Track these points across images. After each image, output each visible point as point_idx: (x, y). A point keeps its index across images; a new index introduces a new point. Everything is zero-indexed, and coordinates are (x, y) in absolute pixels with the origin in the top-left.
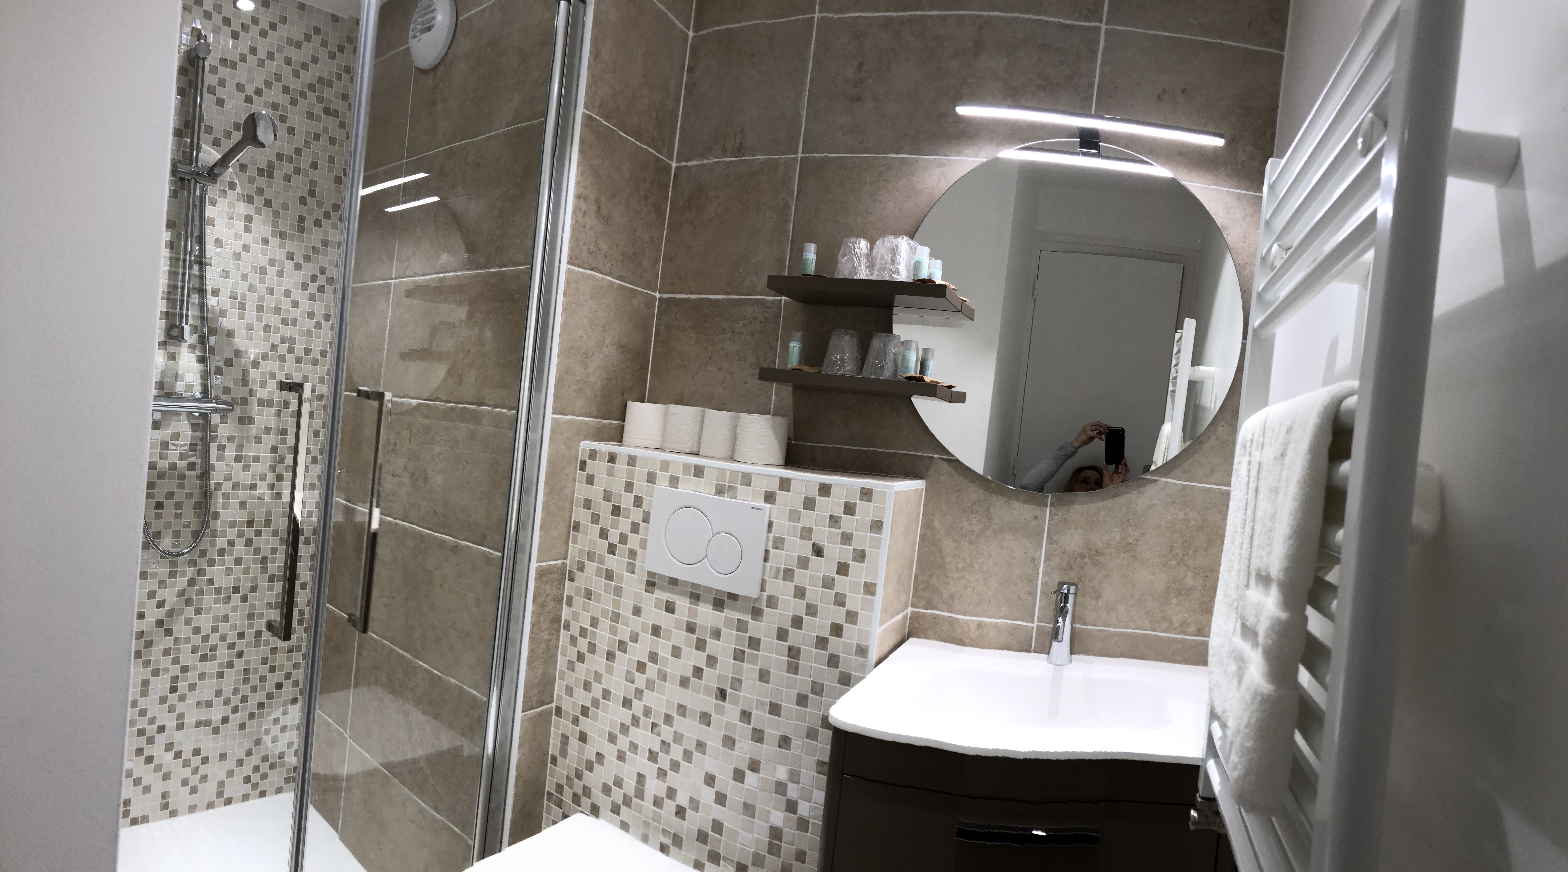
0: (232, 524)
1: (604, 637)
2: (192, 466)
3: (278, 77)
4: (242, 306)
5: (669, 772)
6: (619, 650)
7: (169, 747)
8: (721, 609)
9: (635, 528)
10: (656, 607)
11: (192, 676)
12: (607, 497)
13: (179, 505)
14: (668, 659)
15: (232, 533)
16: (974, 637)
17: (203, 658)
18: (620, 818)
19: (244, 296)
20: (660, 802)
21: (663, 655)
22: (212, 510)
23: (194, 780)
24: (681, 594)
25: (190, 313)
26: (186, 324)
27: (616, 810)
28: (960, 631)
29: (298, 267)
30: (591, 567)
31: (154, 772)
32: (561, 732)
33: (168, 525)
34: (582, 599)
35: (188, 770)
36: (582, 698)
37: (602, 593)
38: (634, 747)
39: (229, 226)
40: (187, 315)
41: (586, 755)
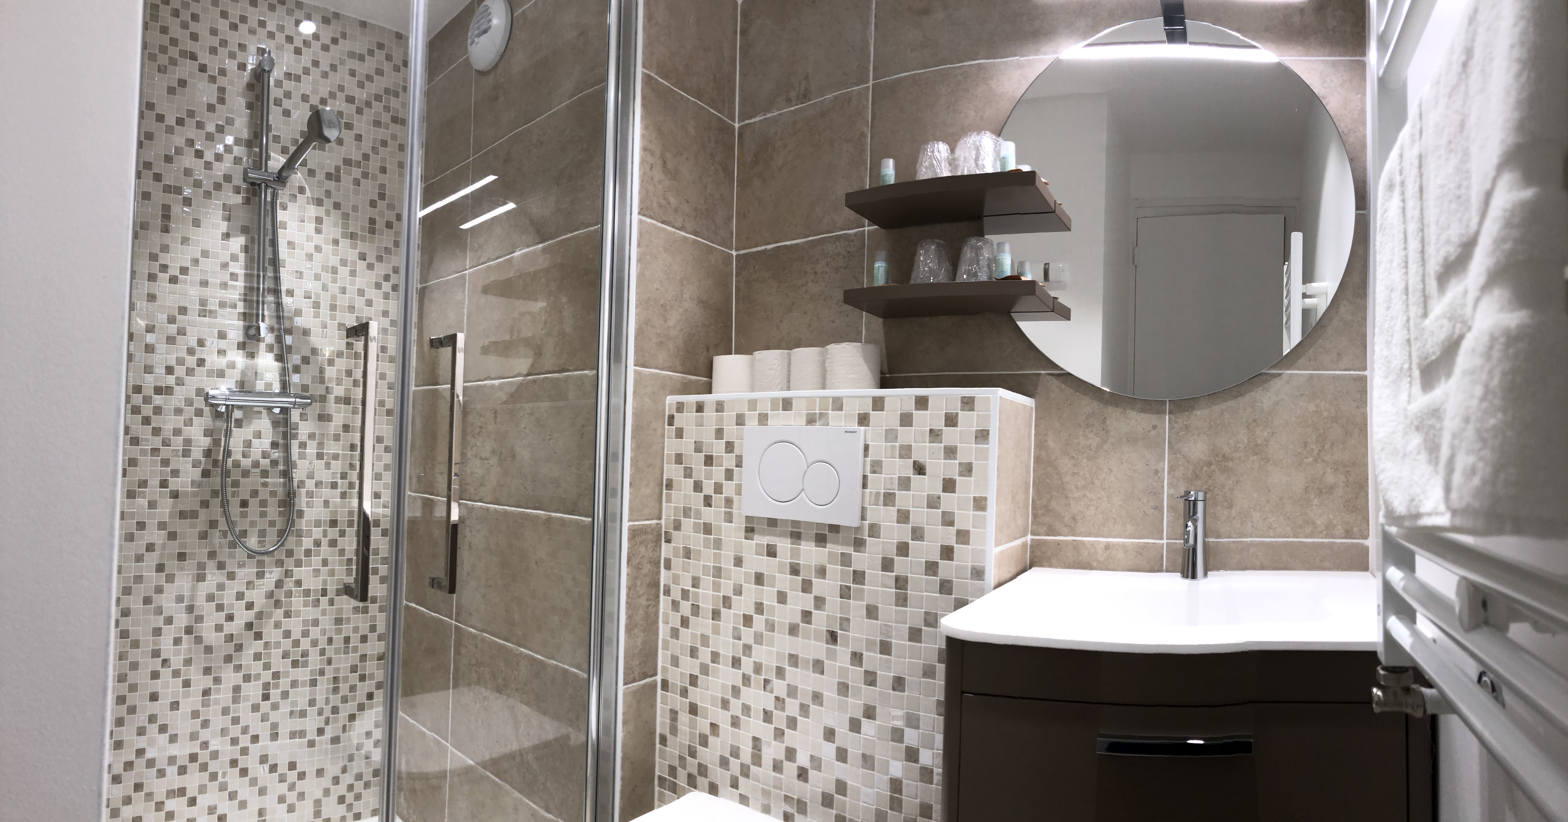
0: (318, 524)
1: (706, 596)
2: (274, 463)
3: (341, 88)
4: (316, 305)
5: (786, 730)
6: (724, 607)
7: (264, 759)
8: (823, 544)
9: (729, 475)
10: (757, 554)
11: (284, 683)
12: (698, 448)
13: (264, 503)
14: (774, 607)
15: (317, 532)
16: (1102, 559)
17: (295, 664)
18: (739, 792)
19: (318, 295)
20: (779, 766)
21: (769, 603)
22: (296, 508)
23: (292, 797)
24: (782, 535)
25: (266, 313)
26: (263, 321)
27: (735, 785)
28: (1086, 553)
29: (370, 267)
30: (688, 523)
31: (250, 786)
32: (669, 707)
33: (253, 524)
34: (681, 559)
35: (285, 785)
36: (689, 666)
37: (702, 549)
38: (746, 709)
39: (300, 229)
40: (263, 315)
41: (698, 728)
